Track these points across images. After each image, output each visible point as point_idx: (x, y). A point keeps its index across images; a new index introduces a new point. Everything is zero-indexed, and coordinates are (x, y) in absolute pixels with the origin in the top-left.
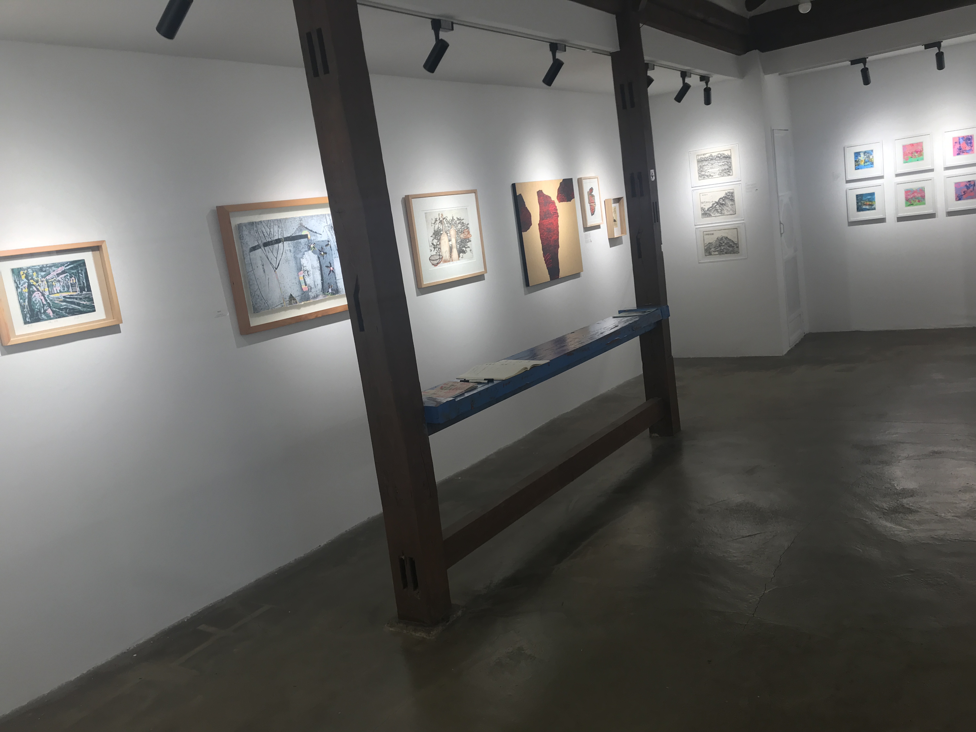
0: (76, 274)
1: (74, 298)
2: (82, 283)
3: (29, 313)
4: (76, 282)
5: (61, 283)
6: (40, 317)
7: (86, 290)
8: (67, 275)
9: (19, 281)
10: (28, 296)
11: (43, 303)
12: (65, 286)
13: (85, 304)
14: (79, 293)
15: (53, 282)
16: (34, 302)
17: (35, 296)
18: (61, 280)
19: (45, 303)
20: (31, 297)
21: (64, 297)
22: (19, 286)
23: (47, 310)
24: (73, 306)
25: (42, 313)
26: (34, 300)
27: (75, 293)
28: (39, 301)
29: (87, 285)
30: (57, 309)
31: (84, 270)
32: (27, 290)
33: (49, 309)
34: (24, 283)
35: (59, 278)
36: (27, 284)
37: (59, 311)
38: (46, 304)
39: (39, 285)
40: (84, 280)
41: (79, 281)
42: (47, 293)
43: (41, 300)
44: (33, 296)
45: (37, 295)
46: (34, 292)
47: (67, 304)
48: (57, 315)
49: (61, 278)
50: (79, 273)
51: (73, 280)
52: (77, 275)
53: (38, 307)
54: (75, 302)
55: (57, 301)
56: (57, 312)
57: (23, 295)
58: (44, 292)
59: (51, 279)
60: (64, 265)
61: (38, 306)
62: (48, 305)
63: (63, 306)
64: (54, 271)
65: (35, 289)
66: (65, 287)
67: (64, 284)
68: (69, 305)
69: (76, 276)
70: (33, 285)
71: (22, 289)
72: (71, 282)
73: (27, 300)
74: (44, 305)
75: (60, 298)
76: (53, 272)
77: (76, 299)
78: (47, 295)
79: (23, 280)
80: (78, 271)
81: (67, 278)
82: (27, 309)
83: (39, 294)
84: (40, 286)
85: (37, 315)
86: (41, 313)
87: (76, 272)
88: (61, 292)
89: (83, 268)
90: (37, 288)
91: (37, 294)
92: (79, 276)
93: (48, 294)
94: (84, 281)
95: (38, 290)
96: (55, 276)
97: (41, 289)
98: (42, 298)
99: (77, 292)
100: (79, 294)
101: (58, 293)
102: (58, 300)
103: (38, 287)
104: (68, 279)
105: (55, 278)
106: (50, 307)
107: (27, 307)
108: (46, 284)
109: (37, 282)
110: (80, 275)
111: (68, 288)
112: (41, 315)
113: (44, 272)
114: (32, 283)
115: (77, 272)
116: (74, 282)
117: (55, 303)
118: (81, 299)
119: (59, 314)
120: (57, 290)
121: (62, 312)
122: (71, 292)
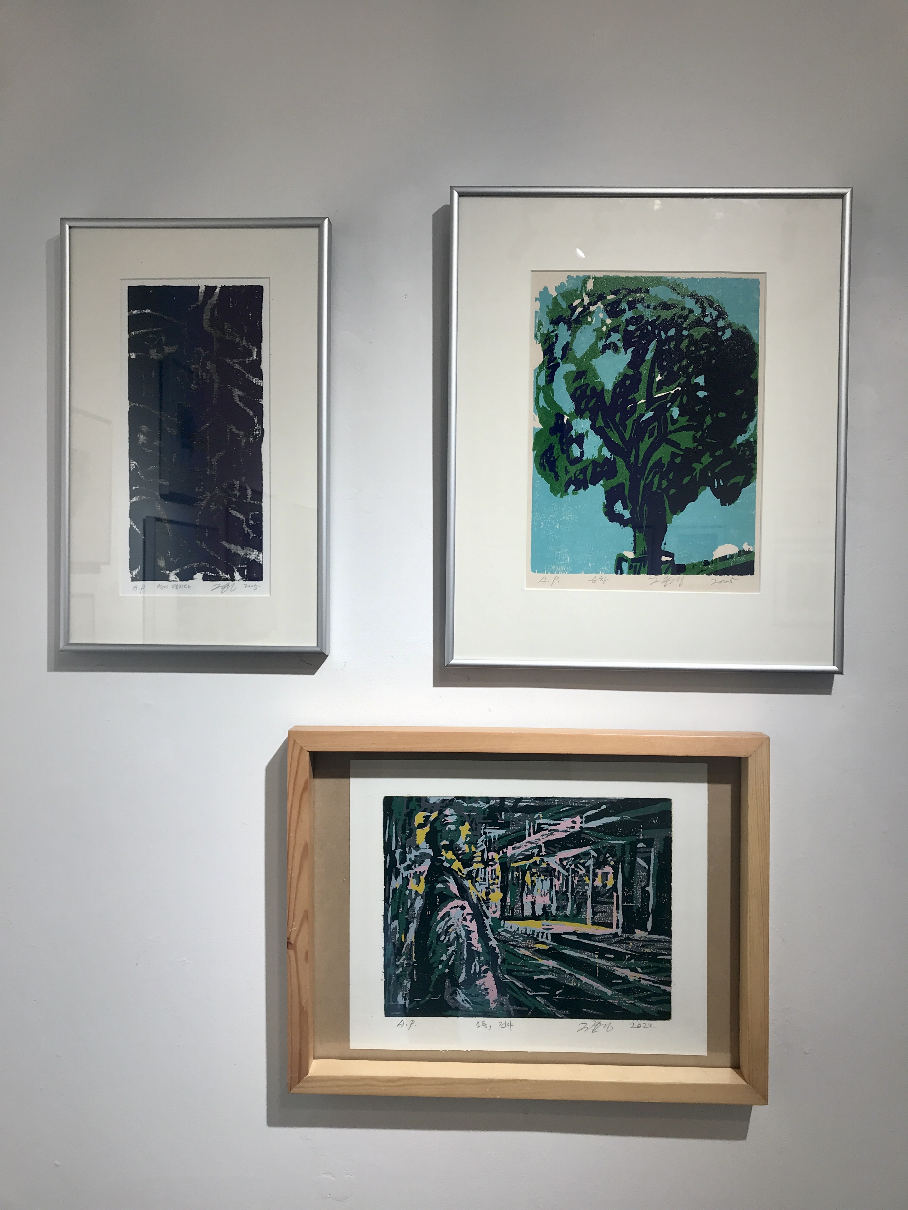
0: (623, 853)
1: (592, 949)
2: (638, 893)
3: (411, 975)
4: (615, 888)
5: (555, 880)
6: (447, 997)
7: (649, 926)
8: (587, 854)
9: (403, 847)
10: (424, 909)
11: (470, 945)
12: (569, 894)
13: (631, 979)
14: (619, 931)
15: (524, 875)
16: (439, 936)
17: (447, 914)
18: (559, 868)
19: (478, 946)
20: (431, 916)
21: (556, 937)
22: (398, 866)
23: (480, 978)
24: (584, 979)
25: (458, 985)
26: (440, 927)
27: (602, 931)
28: (458, 937)
29: (657, 904)
30: (519, 978)
31: (658, 844)
32: (422, 888)
33: (490, 974)
34: (419, 860)
35: (553, 861)
36: (428, 863)
37: (525, 990)
38: (480, 950)
39: (469, 876)
40: (651, 882)
41: (628, 884)
42: (493, 911)
43: (469, 932)
44: (441, 914)
45: (456, 914)
46: (447, 897)
47: (562, 968)
48: (515, 1001)
49: (561, 860)
50: (634, 852)
51: (605, 875)
52: (627, 858)
53: (449, 960)
54: (593, 966)
55: (526, 948)
56: (516, 990)
57: (404, 904)
58: (484, 907)
59: (522, 860)
60: (581, 814)
61: (450, 957)
62: (488, 958)
63: (542, 972)
64: (540, 829)
65: (454, 888)
66: (569, 901)
67: (567, 887)
68: (568, 971)
69: (623, 863)
70: (450, 871)
71: (406, 880)
72: (595, 884)
73: (413, 926)
74: (472, 954)
75: (540, 939)
76: (534, 833)
77: (602, 953)
78: (493, 919)
79: (417, 847)
80: (633, 845)
81: (583, 865)
82: (409, 959)
83: (463, 908)
84: (474, 882)
85: (440, 988)
86: (455, 984)
87: (623, 845)
88: (546, 915)
89: (657, 835)
90: (462, 882)
91: (456, 907)
92: (633, 863)
93: (497, 915)
94: (650, 889)
95: (464, 893)
96: (540, 847)
97: (476, 891)
98: (473, 926)
99: (610, 926)
100: (616, 935)
101: (534, 917)
102: (531, 944)
103: (468, 883)
104: (587, 869)
105: (537, 859)
106: (493, 967)
107: (411, 950)
108: (499, 874)
109: (467, 863)
110: (639, 860)
111: (580, 906)
112: (455, 993)
113: (501, 826)
114: (446, 864)
115: (627, 848)
116: (610, 883)
117: (516, 955)
118: (619, 957)
119: (522, 999)
120: (533, 903)
121: (534, 997)
122: (589, 921)
